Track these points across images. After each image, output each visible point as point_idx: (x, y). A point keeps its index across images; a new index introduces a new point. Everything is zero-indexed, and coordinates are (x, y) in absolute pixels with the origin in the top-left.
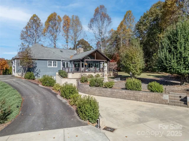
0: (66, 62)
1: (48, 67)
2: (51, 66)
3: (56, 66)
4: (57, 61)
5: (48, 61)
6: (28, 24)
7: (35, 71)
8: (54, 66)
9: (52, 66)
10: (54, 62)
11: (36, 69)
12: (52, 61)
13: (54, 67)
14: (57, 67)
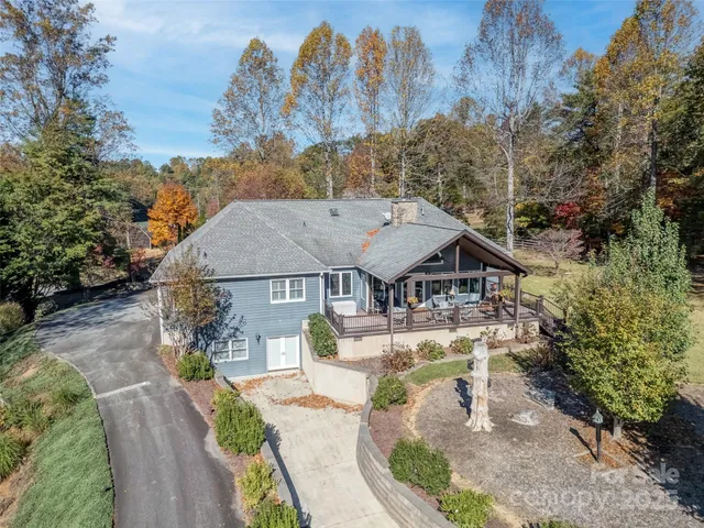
0: (341, 273)
1: (272, 302)
2: (284, 297)
3: (300, 295)
4: (304, 279)
5: (271, 281)
6: (235, 81)
7: (227, 322)
8: (291, 297)
9: (288, 300)
10: (292, 283)
11: (231, 315)
12: (288, 281)
13: (293, 301)
14: (303, 299)
